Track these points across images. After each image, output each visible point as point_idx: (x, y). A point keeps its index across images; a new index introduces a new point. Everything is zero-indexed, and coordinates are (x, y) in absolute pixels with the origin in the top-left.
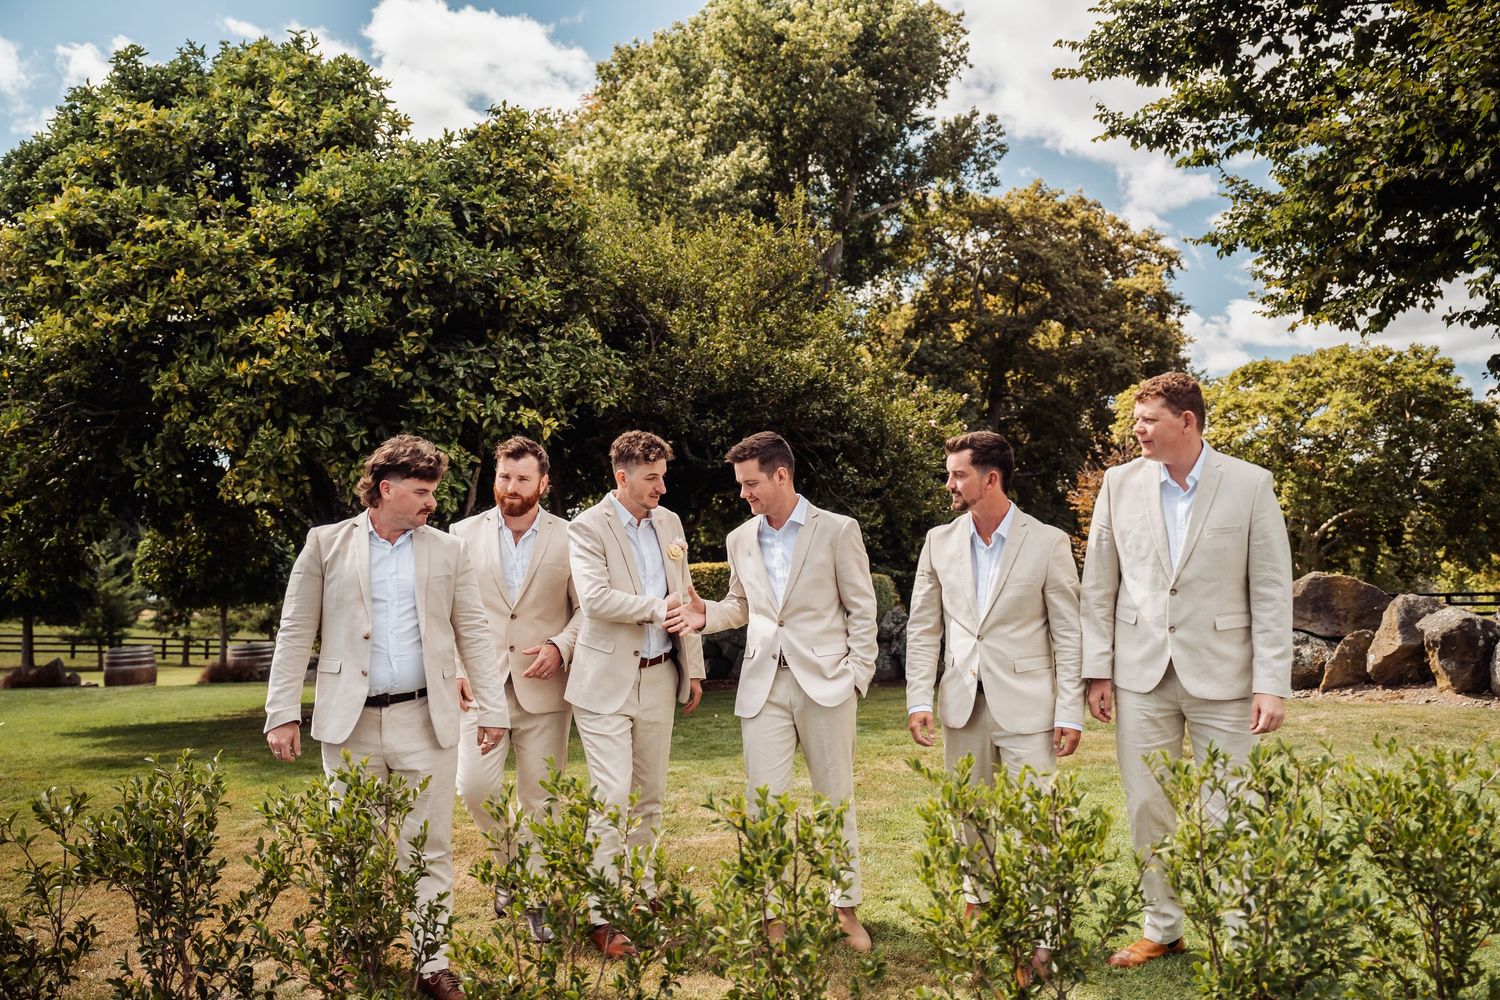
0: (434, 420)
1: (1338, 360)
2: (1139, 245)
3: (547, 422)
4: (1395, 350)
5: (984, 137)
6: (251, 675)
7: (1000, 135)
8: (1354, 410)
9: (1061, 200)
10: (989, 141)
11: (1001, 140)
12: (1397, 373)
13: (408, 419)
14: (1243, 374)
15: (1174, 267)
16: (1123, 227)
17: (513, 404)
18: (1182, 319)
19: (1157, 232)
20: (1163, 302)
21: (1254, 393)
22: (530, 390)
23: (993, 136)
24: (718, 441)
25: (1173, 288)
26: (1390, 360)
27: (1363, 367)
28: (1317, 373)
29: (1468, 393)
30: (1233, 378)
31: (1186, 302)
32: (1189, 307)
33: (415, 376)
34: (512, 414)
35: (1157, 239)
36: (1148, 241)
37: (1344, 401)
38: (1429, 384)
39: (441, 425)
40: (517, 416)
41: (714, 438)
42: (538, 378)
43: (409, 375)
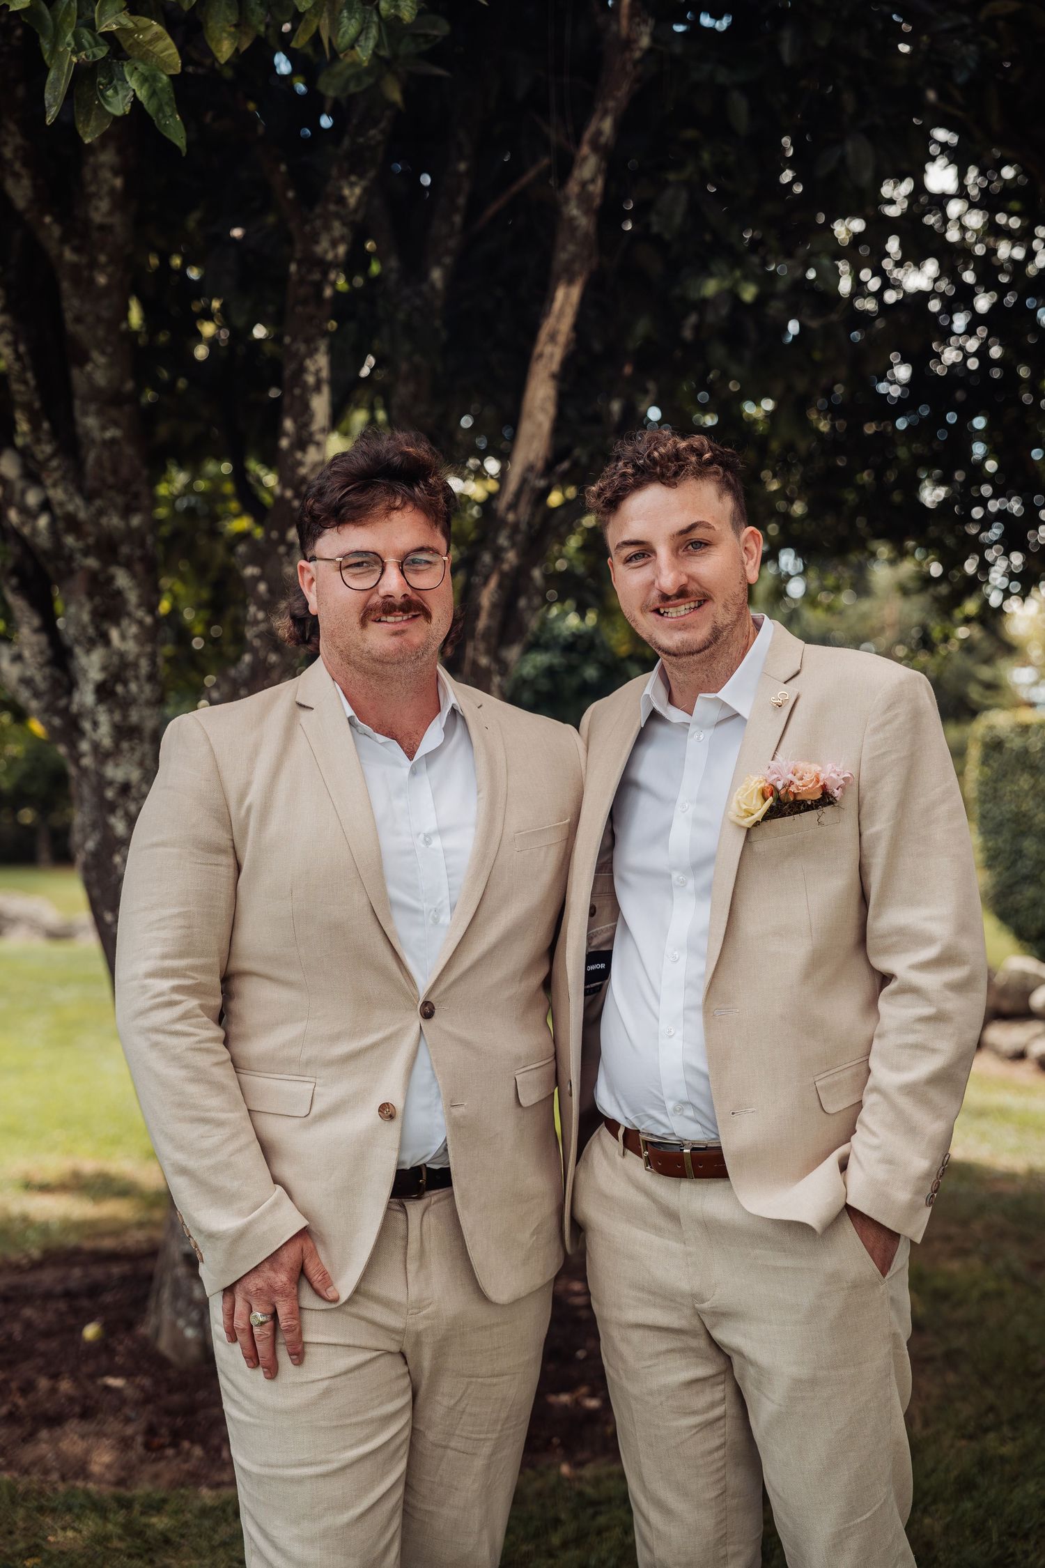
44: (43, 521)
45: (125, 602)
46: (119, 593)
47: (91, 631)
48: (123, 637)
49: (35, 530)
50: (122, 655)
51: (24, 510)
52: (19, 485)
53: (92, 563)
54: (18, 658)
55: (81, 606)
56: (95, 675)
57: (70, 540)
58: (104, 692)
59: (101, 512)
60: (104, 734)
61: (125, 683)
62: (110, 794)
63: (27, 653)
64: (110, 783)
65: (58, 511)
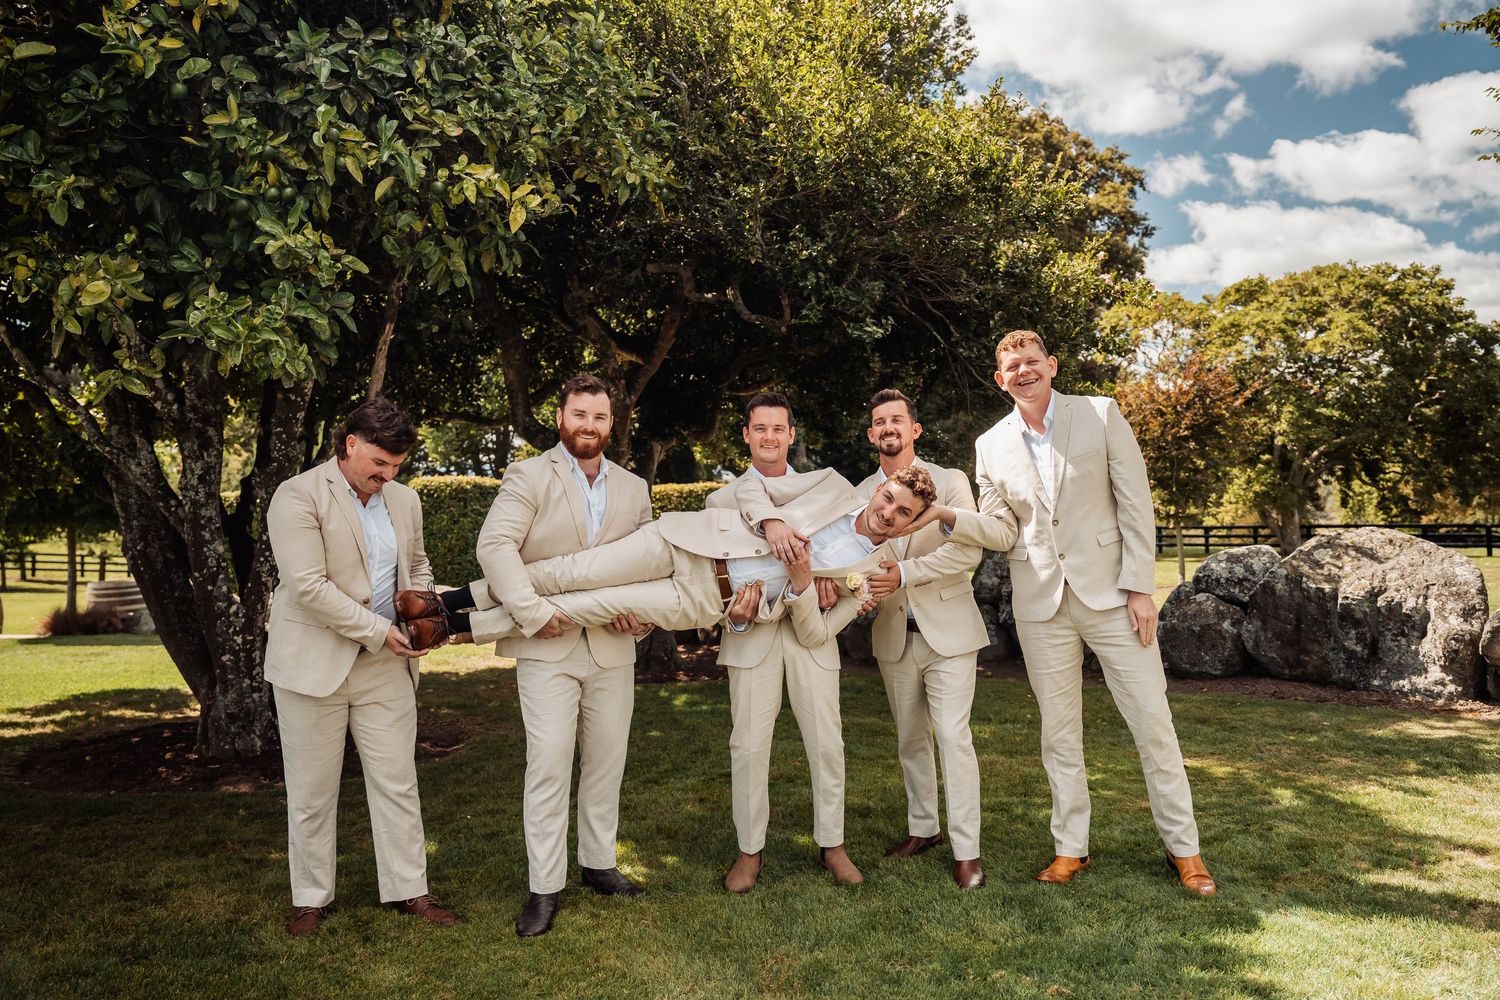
0: (264, 174)
1: (1341, 278)
2: (1101, 164)
3: (518, 194)
4: (1399, 268)
5: (952, 42)
6: (110, 624)
7: (970, 38)
8: (1359, 331)
9: (1024, 114)
10: (957, 46)
11: (969, 44)
12: (1402, 292)
13: (202, 168)
14: (1238, 290)
15: (1137, 188)
16: (1086, 145)
17: (444, 154)
18: (1147, 241)
19: (1121, 151)
20: (1128, 221)
21: (1252, 314)
22: (480, 122)
23: (962, 40)
24: (811, 279)
25: (1139, 207)
26: (1394, 277)
27: (1366, 286)
28: (1315, 292)
29: (1472, 315)
30: (1227, 294)
31: (1150, 223)
32: (1154, 229)
33: (217, 70)
34: (443, 173)
35: (1121, 158)
36: (1111, 160)
37: (1350, 321)
38: (1435, 305)
39: (281, 187)
40: (454, 179)
41: (804, 277)
42: (499, 106)
43: (201, 65)
44: (175, 407)
45: (212, 441)
46: (210, 437)
47: (198, 453)
48: (209, 455)
49: (170, 411)
50: (208, 463)
51: (166, 402)
52: (164, 391)
53: (199, 424)
54: (139, 464)
55: (193, 443)
56: (198, 472)
57: (191, 415)
58: (201, 479)
59: (205, 404)
60: (201, 497)
61: (210, 475)
62: (203, 522)
63: (143, 463)
64: (204, 517)
65: (188, 403)
